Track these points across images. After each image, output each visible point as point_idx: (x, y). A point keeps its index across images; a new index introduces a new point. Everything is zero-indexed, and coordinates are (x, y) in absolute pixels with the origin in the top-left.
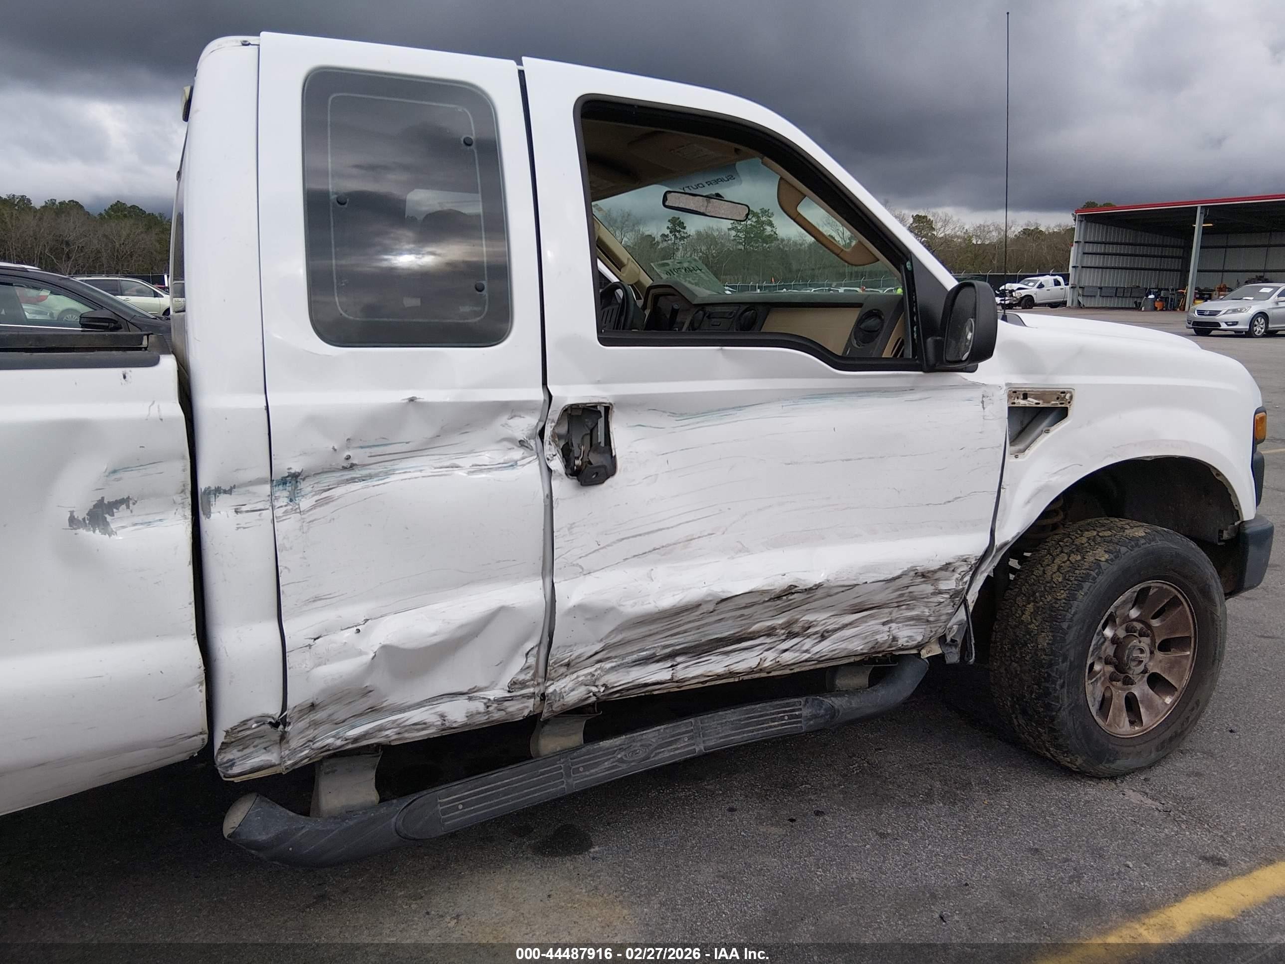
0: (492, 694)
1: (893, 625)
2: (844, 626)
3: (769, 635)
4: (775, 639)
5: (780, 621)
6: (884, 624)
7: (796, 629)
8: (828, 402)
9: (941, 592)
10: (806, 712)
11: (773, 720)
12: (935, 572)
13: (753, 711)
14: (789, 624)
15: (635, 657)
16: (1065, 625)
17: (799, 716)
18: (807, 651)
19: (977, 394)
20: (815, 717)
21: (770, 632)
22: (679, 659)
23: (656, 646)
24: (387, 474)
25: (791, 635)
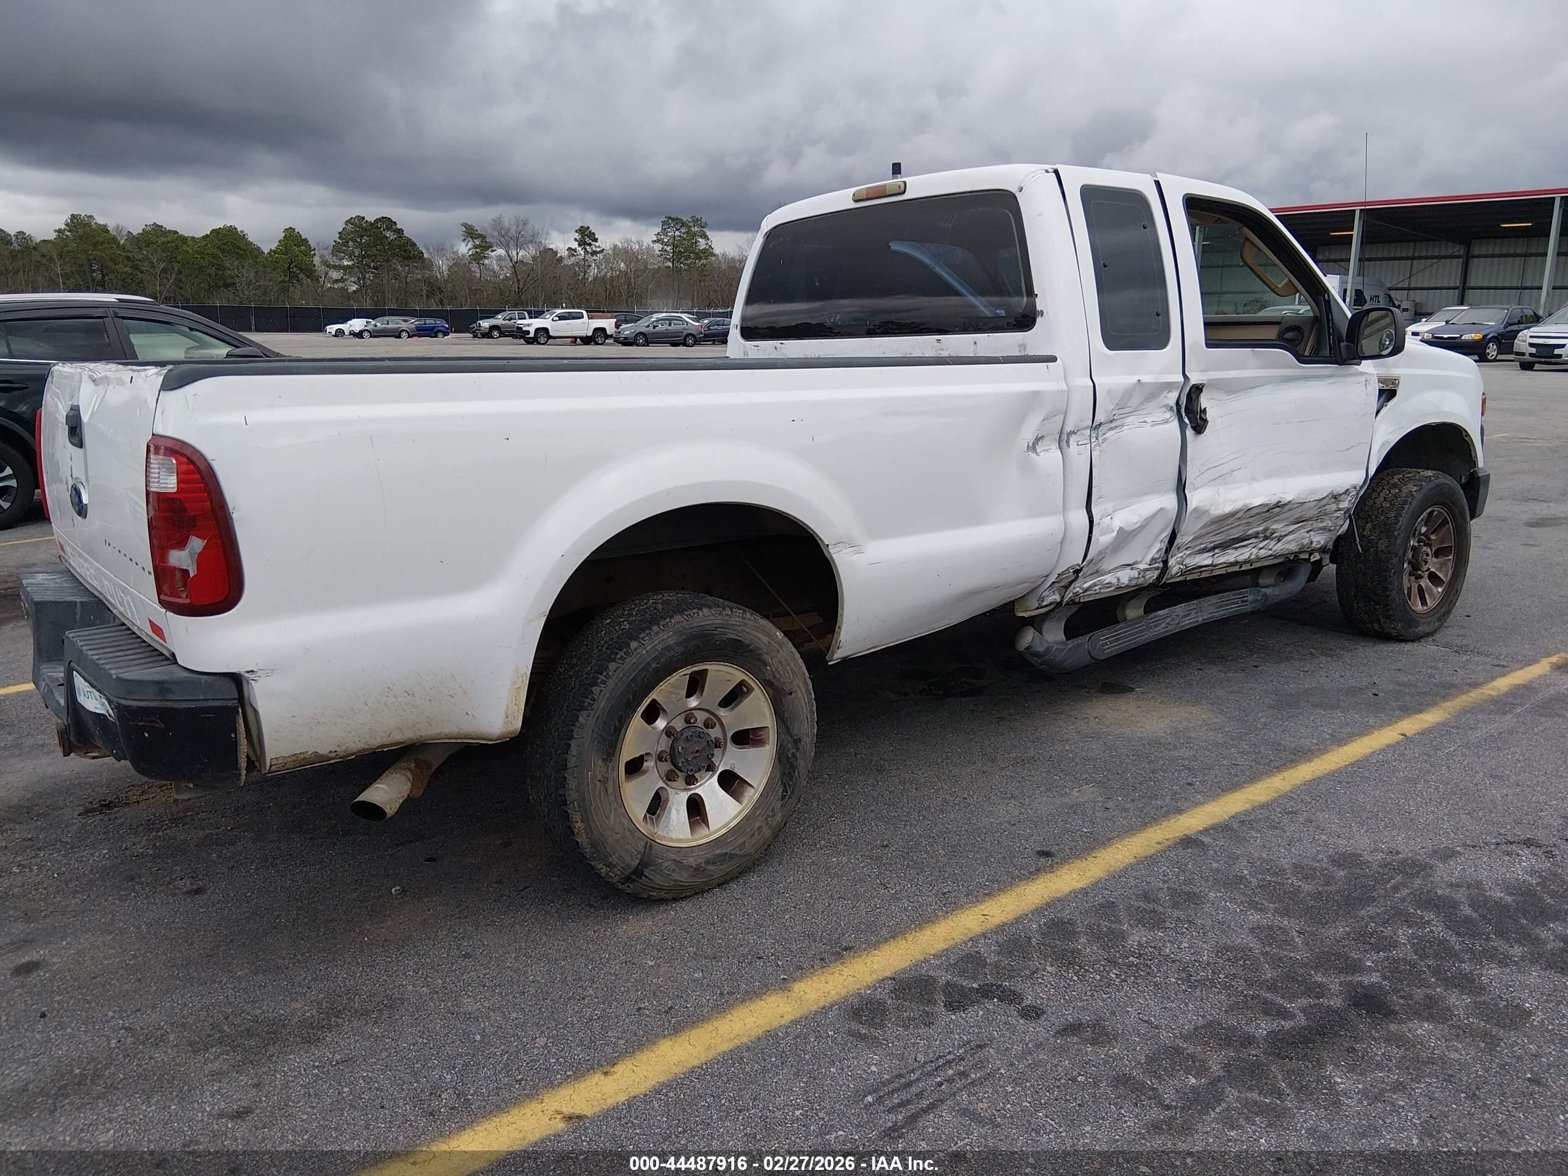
0: (1142, 566)
1: (1312, 533)
2: (1289, 533)
3: (1256, 537)
4: (1258, 540)
5: (1261, 529)
6: (1308, 532)
7: (1268, 534)
8: (1293, 384)
9: (1339, 510)
10: (1250, 598)
11: (1234, 604)
12: (1341, 495)
13: (1224, 597)
14: (1265, 530)
15: (1198, 548)
16: (1396, 534)
17: (1247, 601)
18: (1271, 549)
19: (1362, 379)
20: (1256, 601)
21: (1256, 536)
22: (1216, 551)
23: (1208, 541)
24: (1123, 425)
25: (1266, 538)
